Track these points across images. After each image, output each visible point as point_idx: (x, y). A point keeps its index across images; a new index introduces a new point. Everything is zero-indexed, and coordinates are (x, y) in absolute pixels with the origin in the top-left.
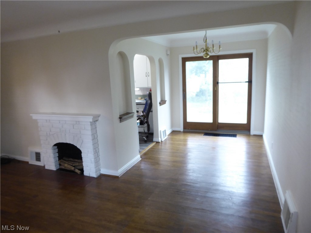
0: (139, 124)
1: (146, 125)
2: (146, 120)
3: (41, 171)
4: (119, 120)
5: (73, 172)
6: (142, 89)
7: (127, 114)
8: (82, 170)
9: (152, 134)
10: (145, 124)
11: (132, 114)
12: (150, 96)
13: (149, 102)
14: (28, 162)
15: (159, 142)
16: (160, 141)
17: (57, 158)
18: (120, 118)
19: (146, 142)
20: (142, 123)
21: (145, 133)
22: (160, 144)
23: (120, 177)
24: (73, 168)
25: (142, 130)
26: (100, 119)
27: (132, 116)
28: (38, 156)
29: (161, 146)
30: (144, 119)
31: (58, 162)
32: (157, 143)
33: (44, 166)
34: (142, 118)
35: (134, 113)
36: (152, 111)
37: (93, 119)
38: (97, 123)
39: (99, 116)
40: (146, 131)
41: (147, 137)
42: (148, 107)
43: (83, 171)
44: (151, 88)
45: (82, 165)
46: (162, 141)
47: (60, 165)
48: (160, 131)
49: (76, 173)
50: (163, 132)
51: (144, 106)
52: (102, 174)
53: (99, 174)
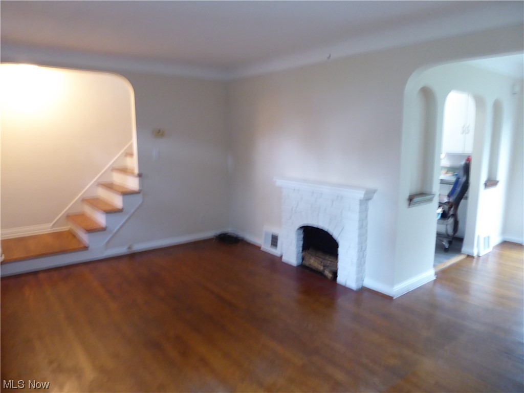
0: (440, 216)
1: (451, 220)
2: (451, 213)
3: (275, 263)
4: (407, 203)
5: (321, 274)
6: (451, 156)
7: (422, 194)
8: (335, 274)
9: (461, 240)
10: (449, 217)
11: (431, 196)
12: (467, 169)
13: (463, 179)
14: (259, 248)
15: (472, 257)
16: (475, 254)
17: (301, 249)
18: (411, 199)
19: (446, 250)
20: (444, 216)
21: (447, 236)
22: (475, 260)
23: (394, 298)
24: (321, 268)
25: (443, 229)
26: (375, 196)
27: (430, 200)
28: (274, 241)
29: (477, 263)
30: (450, 208)
31: (301, 255)
32: (469, 259)
33: (281, 257)
34: (446, 207)
35: (434, 194)
36: (466, 198)
37: (365, 194)
38: (370, 203)
39: (374, 192)
40: (450, 231)
41: (450, 243)
42: (459, 189)
43: (337, 277)
44: (469, 156)
45: (336, 266)
46: (479, 256)
47: (303, 259)
48: (479, 237)
49: (325, 277)
50: (485, 238)
51: (452, 186)
52: (364, 287)
53: (360, 286)
